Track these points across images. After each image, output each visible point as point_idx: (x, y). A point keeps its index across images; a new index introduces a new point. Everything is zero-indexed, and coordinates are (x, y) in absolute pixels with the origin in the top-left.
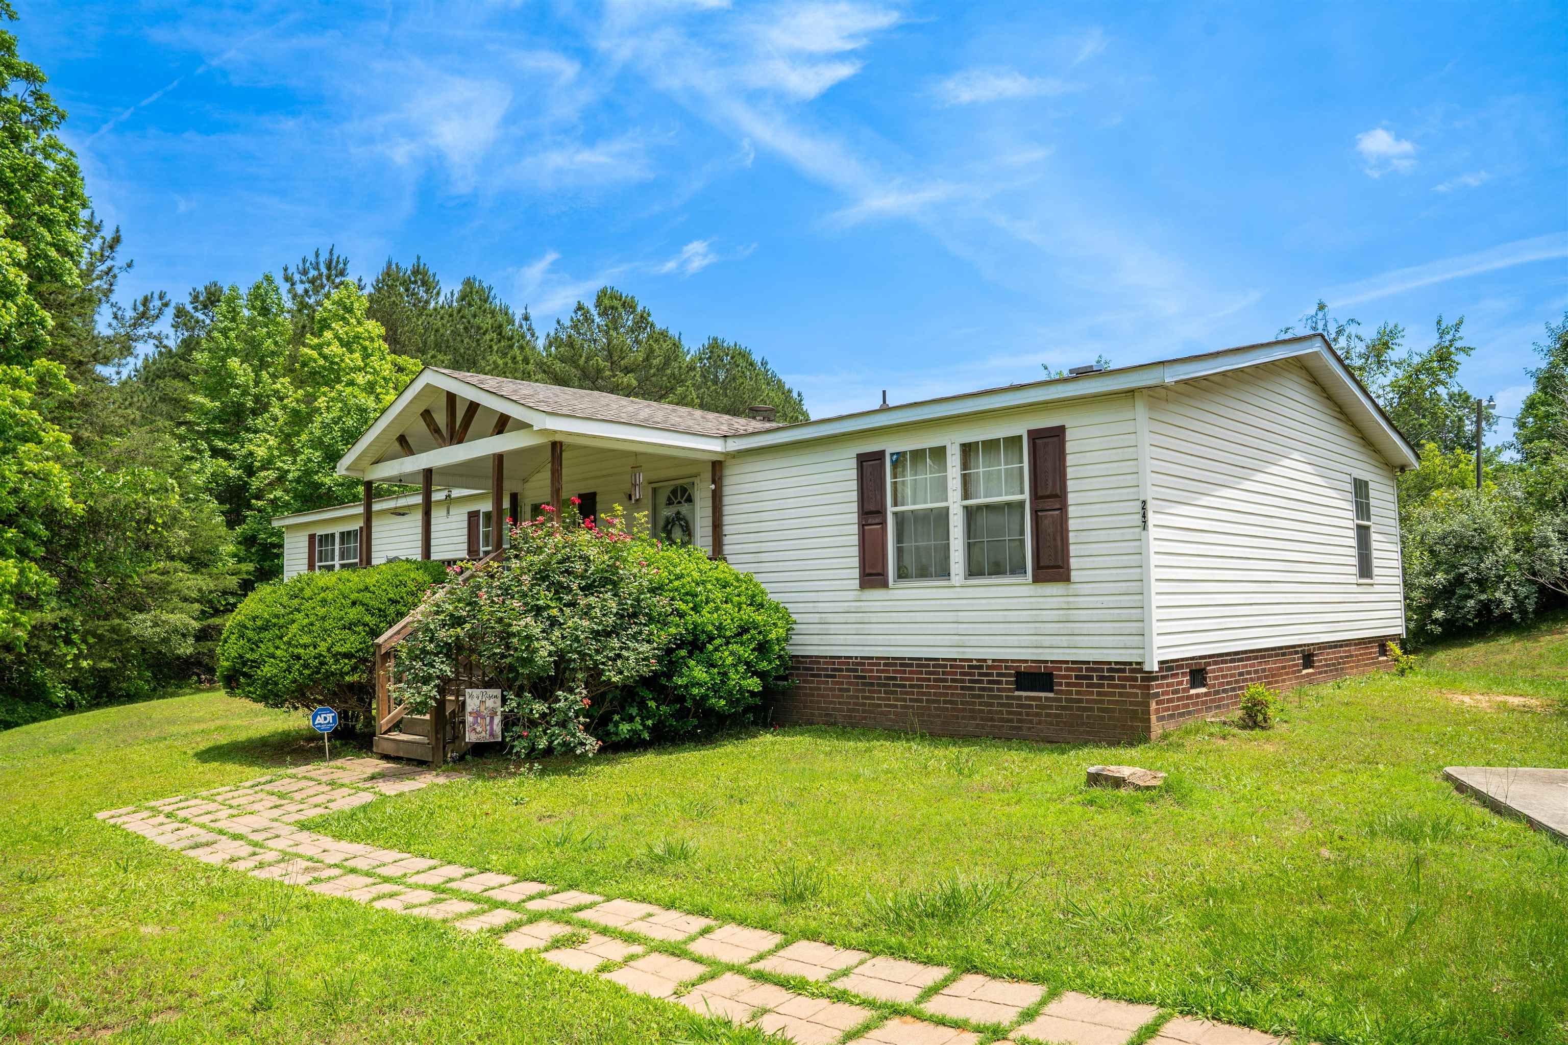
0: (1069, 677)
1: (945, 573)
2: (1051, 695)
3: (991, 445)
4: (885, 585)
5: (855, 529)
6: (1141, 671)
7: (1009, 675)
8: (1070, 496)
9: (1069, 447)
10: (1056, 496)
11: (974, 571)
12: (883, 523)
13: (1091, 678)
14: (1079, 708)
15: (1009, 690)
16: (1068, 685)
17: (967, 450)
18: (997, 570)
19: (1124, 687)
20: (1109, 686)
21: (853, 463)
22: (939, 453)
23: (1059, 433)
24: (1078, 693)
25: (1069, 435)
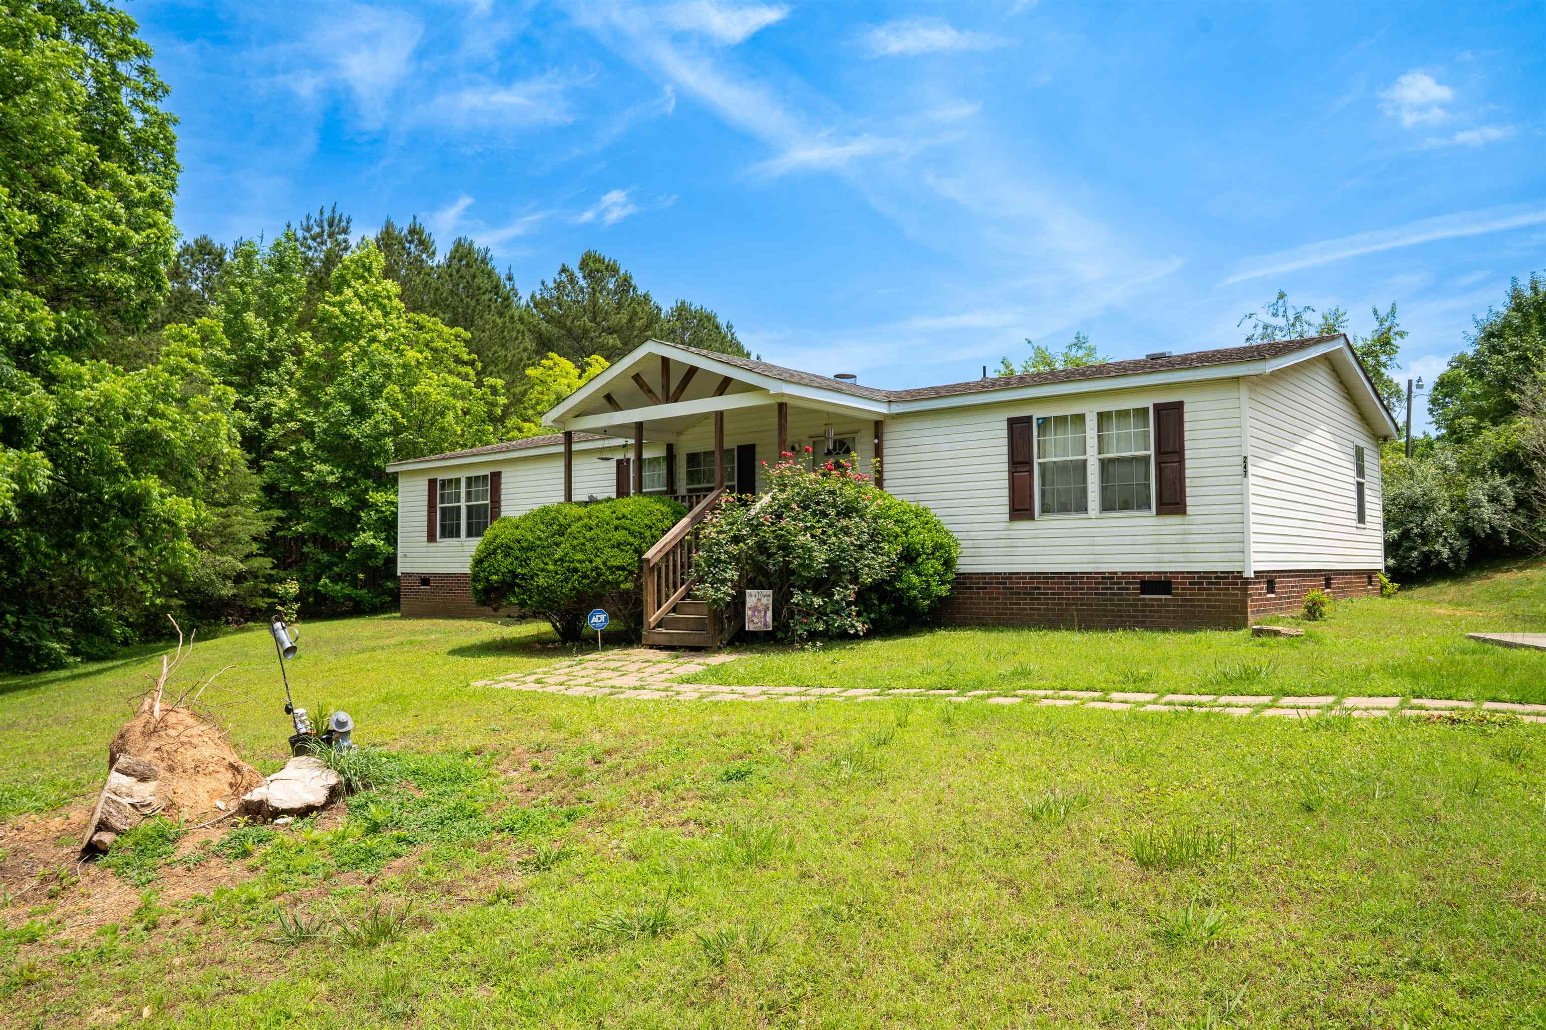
0: (1184, 583)
1: (1082, 508)
2: (1169, 597)
3: (1123, 414)
4: (1031, 517)
5: (1006, 475)
6: (1241, 577)
7: (1136, 583)
8: (1186, 452)
9: (1186, 417)
10: (1176, 452)
11: (1106, 507)
12: (1031, 471)
13: (1202, 583)
14: (1192, 606)
15: (1136, 594)
16: (1183, 589)
17: (1102, 417)
18: (1126, 506)
19: (1228, 589)
20: (1216, 589)
21: (1005, 425)
22: (1080, 419)
23: (1179, 406)
24: (1191, 595)
25: (1186, 408)
